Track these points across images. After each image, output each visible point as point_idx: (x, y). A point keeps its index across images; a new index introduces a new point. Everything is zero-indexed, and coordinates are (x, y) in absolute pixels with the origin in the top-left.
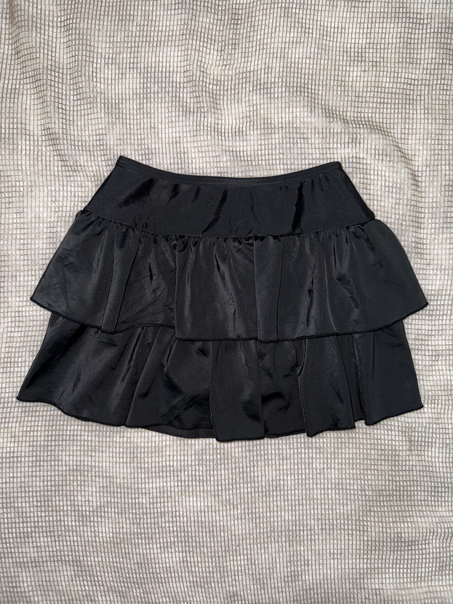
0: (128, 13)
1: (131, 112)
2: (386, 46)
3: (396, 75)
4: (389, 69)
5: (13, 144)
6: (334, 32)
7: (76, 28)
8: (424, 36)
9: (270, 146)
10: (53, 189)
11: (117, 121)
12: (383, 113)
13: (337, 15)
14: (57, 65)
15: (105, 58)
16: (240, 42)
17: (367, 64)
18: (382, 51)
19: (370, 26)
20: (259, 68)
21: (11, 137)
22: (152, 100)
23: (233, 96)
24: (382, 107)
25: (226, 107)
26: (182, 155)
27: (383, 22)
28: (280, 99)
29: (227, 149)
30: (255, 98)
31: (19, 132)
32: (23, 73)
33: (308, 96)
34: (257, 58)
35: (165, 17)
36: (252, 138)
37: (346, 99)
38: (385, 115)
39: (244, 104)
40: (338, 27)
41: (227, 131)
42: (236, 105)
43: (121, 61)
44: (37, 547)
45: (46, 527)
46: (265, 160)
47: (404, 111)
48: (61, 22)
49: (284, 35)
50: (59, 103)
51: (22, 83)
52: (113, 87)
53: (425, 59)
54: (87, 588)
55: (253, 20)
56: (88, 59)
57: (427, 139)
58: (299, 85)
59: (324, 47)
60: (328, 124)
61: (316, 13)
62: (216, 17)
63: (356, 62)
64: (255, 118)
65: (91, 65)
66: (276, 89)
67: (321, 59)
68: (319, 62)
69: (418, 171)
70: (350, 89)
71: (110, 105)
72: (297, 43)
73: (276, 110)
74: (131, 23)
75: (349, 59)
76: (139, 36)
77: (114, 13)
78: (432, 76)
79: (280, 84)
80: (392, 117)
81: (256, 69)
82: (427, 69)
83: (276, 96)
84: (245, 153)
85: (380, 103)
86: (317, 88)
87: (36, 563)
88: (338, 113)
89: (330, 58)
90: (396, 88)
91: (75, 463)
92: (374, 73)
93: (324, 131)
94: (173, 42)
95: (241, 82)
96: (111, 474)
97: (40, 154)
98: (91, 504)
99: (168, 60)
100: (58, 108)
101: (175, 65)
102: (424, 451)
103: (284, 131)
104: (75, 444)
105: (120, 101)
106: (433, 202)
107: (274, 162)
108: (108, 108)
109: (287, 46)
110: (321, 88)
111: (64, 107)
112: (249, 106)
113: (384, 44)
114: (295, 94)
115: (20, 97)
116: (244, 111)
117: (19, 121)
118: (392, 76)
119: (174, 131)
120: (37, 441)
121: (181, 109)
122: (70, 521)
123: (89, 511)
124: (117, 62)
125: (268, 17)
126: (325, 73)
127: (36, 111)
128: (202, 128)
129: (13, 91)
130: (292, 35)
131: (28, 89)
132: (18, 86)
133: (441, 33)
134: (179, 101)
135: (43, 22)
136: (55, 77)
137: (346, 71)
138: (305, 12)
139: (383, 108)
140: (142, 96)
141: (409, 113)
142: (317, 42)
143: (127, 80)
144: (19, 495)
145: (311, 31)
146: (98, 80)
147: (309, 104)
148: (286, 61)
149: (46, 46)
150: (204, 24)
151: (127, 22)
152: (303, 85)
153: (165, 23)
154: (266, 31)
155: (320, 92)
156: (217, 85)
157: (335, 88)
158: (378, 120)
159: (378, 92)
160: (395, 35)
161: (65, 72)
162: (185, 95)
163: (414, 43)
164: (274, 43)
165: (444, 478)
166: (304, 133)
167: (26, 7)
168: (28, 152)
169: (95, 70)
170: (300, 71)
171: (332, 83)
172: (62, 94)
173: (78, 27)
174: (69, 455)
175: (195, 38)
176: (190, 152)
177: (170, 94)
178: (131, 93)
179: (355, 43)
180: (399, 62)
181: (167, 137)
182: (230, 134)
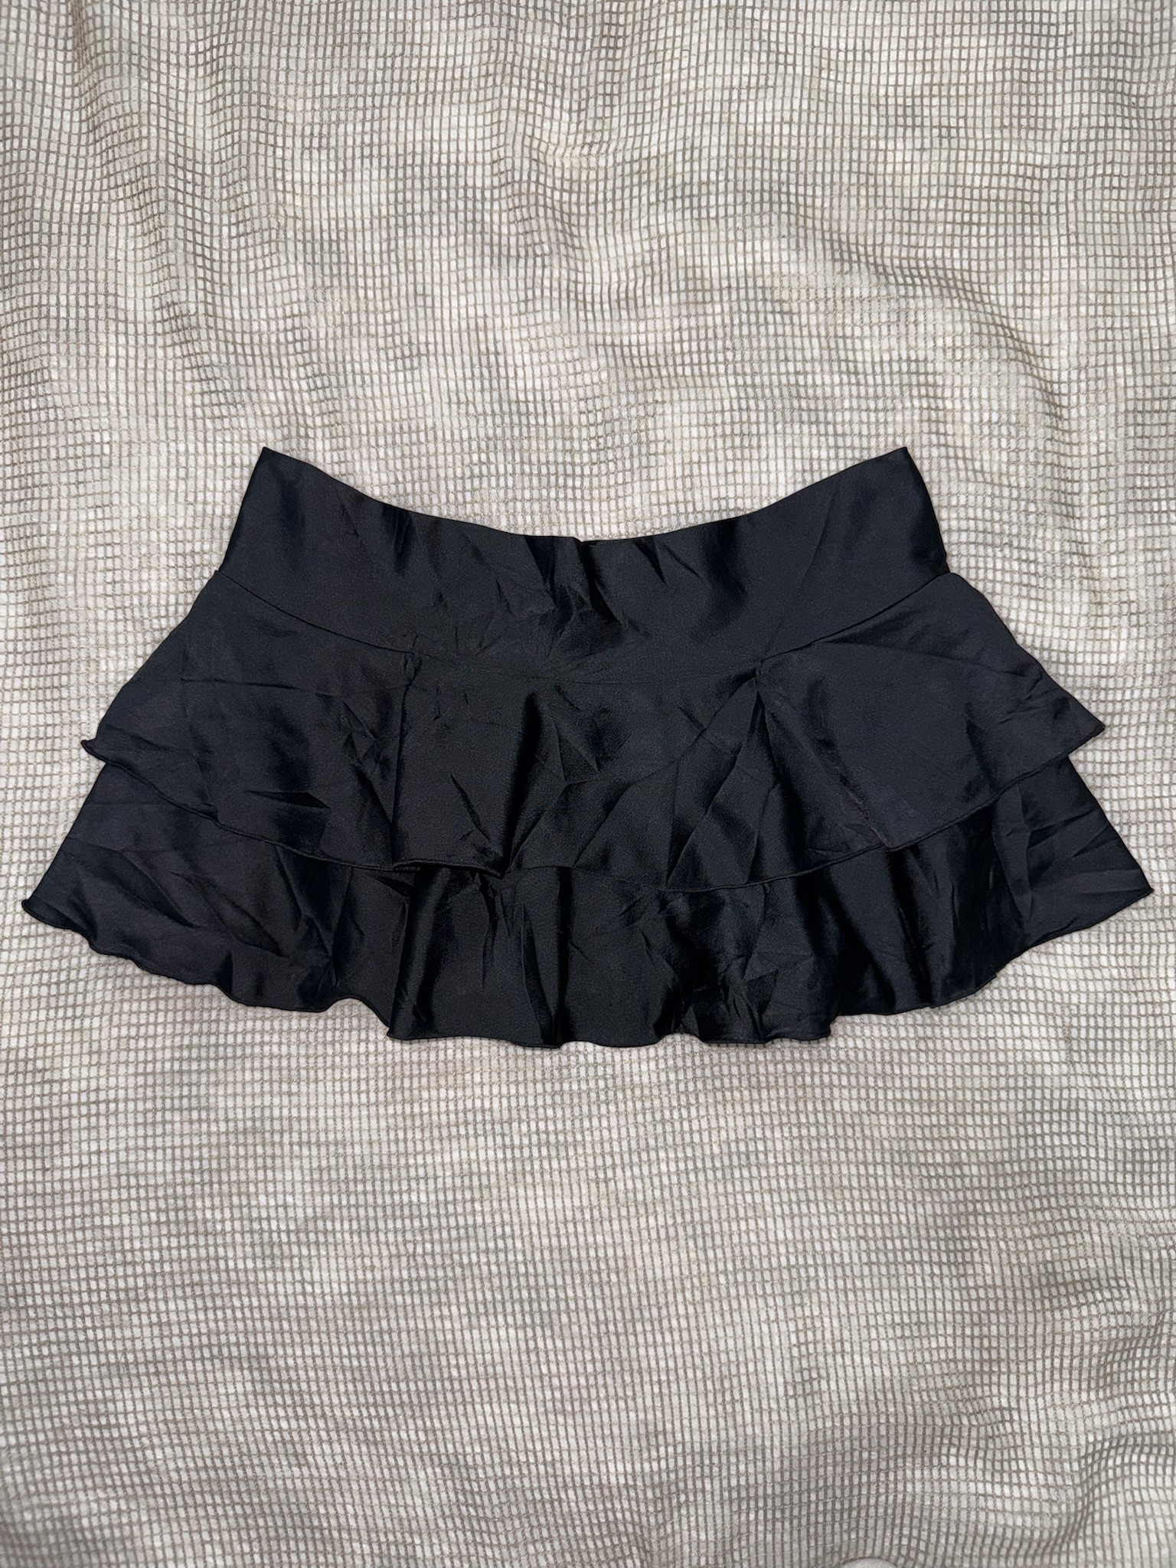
0: (356, 27)
1: (369, 259)
2: (971, 89)
3: (997, 156)
4: (980, 144)
5: (88, 344)
6: (846, 62)
7: (233, 67)
8: (1060, 63)
9: (702, 332)
10: (182, 448)
11: (336, 283)
12: (970, 247)
13: (852, 21)
14: (190, 155)
15: (303, 136)
16: (624, 89)
17: (926, 133)
18: (962, 102)
19: (930, 44)
20: (671, 148)
21: (82, 326)
22: (418, 231)
23: (610, 217)
24: (966, 232)
25: (593, 243)
26: (492, 358)
27: (961, 35)
28: (722, 222)
29: (600, 340)
30: (662, 220)
31: (102, 313)
32: (109, 175)
33: (789, 213)
34: (664, 127)
35: (444, 36)
36: (659, 314)
37: (880, 216)
38: (974, 253)
39: (636, 235)
40: (855, 50)
41: (597, 299)
42: (619, 237)
43: (341, 142)
44: (160, 1324)
45: (182, 1274)
46: (692, 364)
47: (1019, 239)
48: (197, 53)
49: (728, 71)
50: (195, 243)
51: (105, 198)
52: (324, 204)
53: (1063, 117)
54: (284, 1425)
55: (653, 36)
56: (262, 139)
57: (1078, 305)
58: (766, 186)
59: (823, 97)
60: (838, 278)
61: (801, 18)
62: (564, 33)
63: (900, 130)
64: (665, 266)
65: (270, 152)
66: (713, 198)
67: (817, 123)
68: (812, 131)
69: (1059, 382)
70: (889, 192)
71: (317, 246)
72: (758, 88)
73: (714, 248)
74: (363, 53)
75: (883, 121)
76: (383, 82)
77: (322, 30)
78: (1082, 157)
79: (722, 186)
80: (992, 255)
81: (663, 151)
82: (1070, 141)
83: (713, 214)
84: (643, 349)
85: (963, 223)
86: (810, 192)
87: (156, 1365)
88: (861, 249)
89: (839, 120)
90: (999, 188)
91: (249, 1114)
92: (945, 154)
93: (830, 294)
94: (465, 94)
95: (627, 182)
96: (339, 1136)
97: (151, 366)
98: (291, 1214)
99: (454, 135)
100: (195, 254)
101: (471, 148)
102: (1104, 1064)
103: (734, 296)
104: (248, 1065)
105: (342, 235)
106: (1099, 454)
107: (713, 369)
108: (313, 253)
109: (735, 96)
110: (819, 192)
111: (207, 253)
112: (650, 238)
113: (967, 85)
114: (757, 208)
115: (103, 230)
116: (638, 250)
117: (101, 288)
118: (987, 159)
119: (471, 301)
120: (154, 1061)
121: (487, 250)
122: (239, 1258)
123: (288, 1232)
124: (333, 143)
125: (687, 30)
126: (829, 156)
127: (139, 265)
128: (538, 292)
129: (85, 218)
130: (746, 70)
131: (121, 212)
132: (95, 207)
133: (1100, 55)
134: (482, 232)
135: (154, 55)
136: (186, 182)
137: (877, 150)
138: (775, 16)
139: (970, 235)
140: (392, 221)
141: (1032, 246)
142: (807, 84)
143: (357, 187)
144: (115, 1195)
145: (790, 60)
146: (289, 187)
147: (793, 230)
148: (733, 130)
149: (163, 111)
150: (536, 51)
151: (355, 48)
152: (775, 187)
153: (443, 49)
154: (685, 64)
155: (818, 202)
156: (570, 192)
157: (854, 191)
158: (957, 266)
159: (955, 197)
160: (991, 63)
161: (208, 171)
162: (496, 217)
163: (1037, 82)
164: (705, 89)
165: (1155, 1126)
166: (781, 301)
167: (116, 21)
168: (122, 362)
169: (279, 165)
170: (767, 154)
171: (845, 179)
172: (203, 223)
173: (237, 62)
174: (235, 1095)
175: (516, 81)
176: (509, 350)
177: (461, 215)
178: (367, 214)
179: (896, 85)
180: (1002, 127)
181: (455, 316)
182: (606, 306)
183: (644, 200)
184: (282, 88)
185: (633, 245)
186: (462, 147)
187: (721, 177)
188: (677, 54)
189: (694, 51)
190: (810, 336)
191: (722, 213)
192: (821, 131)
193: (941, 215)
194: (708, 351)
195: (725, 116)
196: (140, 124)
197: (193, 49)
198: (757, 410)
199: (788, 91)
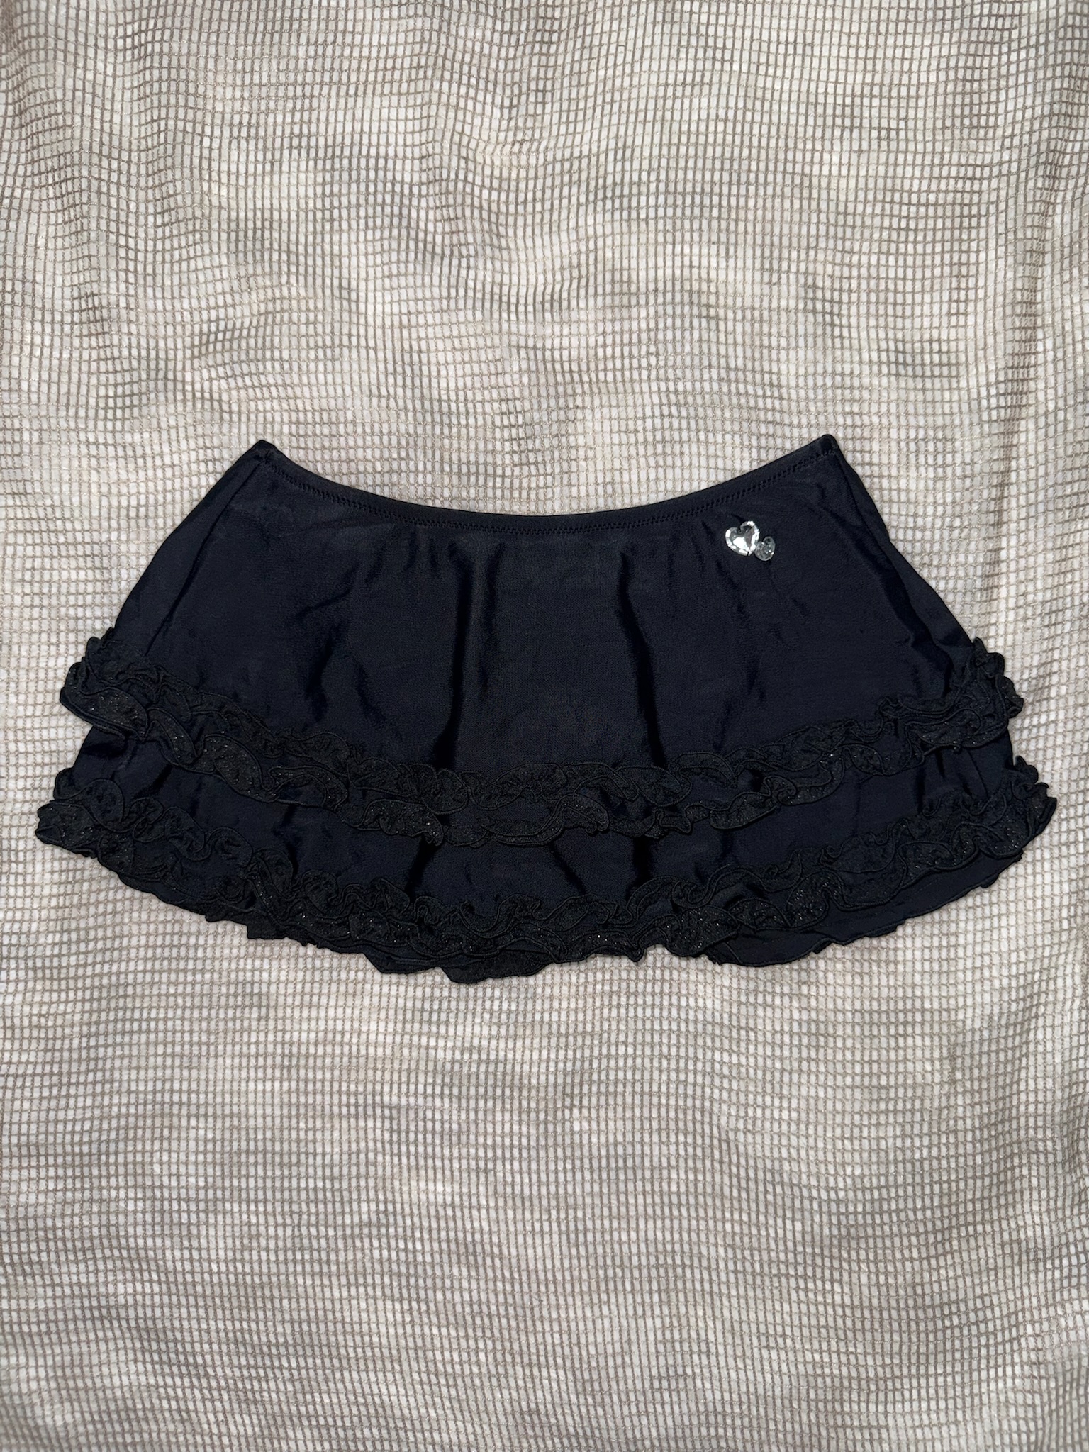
183: (574, 200)
184: (211, 75)
185: (561, 247)
186: (392, 140)
187: (653, 178)
188: (612, 50)
189: (630, 46)
190: (735, 344)
191: (652, 214)
192: (756, 131)
193: (877, 221)
194: (631, 357)
195: (659, 114)
196: (64, 112)
197: (121, 32)
198: (679, 417)
199: (724, 90)
